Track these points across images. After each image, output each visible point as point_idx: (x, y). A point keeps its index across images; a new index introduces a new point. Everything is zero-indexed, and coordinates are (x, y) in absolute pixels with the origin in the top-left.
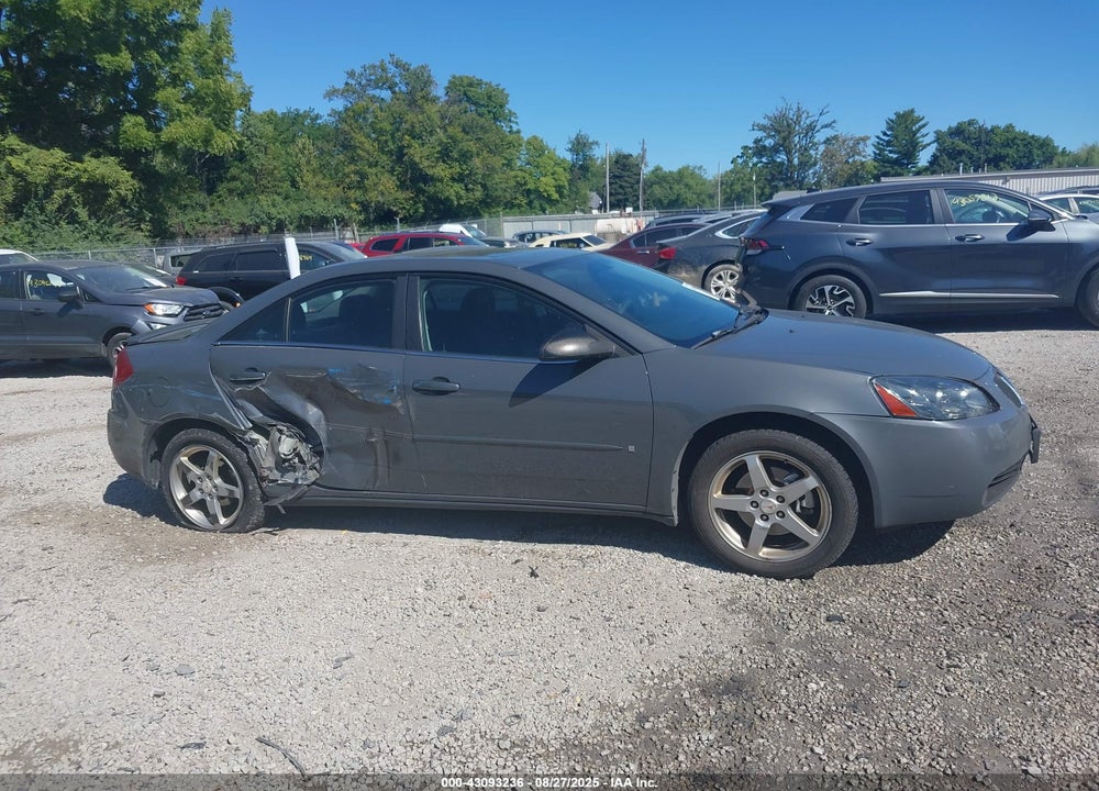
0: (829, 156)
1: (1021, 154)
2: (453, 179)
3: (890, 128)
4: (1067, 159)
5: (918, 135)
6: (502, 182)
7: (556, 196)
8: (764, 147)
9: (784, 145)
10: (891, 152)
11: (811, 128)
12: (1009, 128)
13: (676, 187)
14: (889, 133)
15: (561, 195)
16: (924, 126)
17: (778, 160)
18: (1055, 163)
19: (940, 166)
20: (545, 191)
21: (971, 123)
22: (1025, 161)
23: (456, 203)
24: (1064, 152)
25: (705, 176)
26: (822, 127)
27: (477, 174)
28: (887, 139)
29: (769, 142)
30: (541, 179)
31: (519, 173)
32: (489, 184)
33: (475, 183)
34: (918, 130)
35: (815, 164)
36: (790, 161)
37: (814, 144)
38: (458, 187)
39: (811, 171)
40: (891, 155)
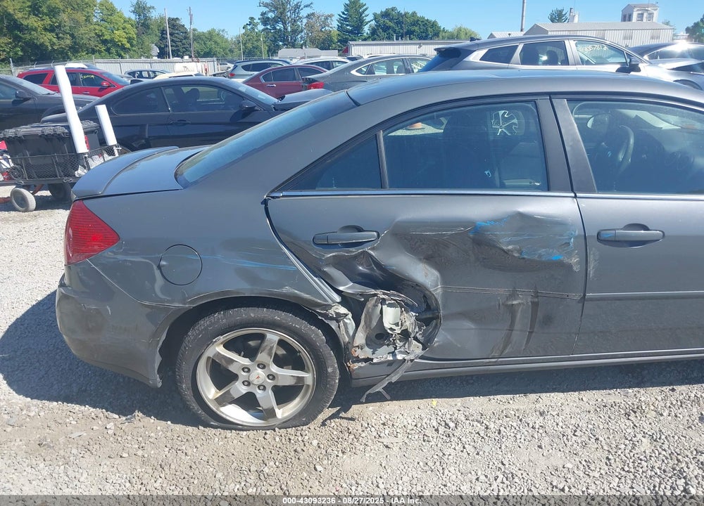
0: (310, 27)
1: (422, 30)
2: (45, 29)
3: (347, 10)
4: (447, 34)
5: (363, 15)
6: (86, 34)
7: (128, 45)
8: (268, 18)
9: (280, 18)
10: (347, 25)
11: (297, 7)
12: (414, 14)
13: (209, 43)
14: (346, 13)
15: (132, 45)
16: (366, 9)
17: (278, 28)
18: (441, 37)
19: (377, 35)
20: (120, 41)
21: (393, 9)
22: (424, 35)
23: (50, 48)
24: (444, 30)
25: (226, 36)
26: (305, 7)
27: (65, 26)
28: (345, 16)
29: (271, 15)
30: (115, 32)
31: (97, 27)
32: (76, 34)
33: (65, 33)
34: (363, 12)
35: (302, 31)
36: (285, 29)
37: (300, 18)
38: (50, 36)
39: (299, 36)
40: (348, 27)
